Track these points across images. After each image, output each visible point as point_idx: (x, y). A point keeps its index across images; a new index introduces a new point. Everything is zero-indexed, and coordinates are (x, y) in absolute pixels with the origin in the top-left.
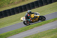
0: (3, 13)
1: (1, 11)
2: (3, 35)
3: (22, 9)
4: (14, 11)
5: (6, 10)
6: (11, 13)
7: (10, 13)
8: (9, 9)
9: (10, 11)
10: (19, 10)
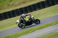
0: (2, 15)
3: (23, 11)
6: (11, 15)
8: (9, 11)
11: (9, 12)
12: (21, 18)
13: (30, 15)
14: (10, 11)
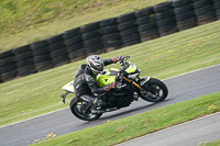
0: (84, 35)
1: (77, 26)
2: (86, 137)
4: (137, 26)
5: (99, 23)
6: (122, 34)
7: (119, 38)
8: (115, 19)
9: (120, 27)
10: (159, 23)
11: (113, 22)
12: (81, 72)
13: (122, 60)
14: (117, 15)
